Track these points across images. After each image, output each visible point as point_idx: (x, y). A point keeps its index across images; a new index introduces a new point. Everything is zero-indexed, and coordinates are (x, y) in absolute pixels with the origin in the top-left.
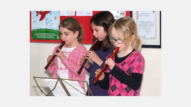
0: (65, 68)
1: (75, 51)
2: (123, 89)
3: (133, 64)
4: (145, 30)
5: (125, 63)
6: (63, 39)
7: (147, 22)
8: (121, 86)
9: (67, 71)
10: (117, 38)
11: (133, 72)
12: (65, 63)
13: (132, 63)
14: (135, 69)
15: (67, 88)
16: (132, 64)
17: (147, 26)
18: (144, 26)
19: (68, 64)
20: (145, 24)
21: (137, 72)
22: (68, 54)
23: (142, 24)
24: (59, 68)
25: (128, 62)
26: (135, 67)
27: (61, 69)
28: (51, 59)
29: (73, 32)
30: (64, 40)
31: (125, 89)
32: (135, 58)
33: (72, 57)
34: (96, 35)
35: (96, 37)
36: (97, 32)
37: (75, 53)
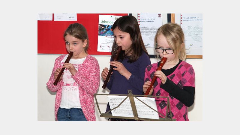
0: (74, 84)
1: (85, 63)
2: (174, 106)
3: (185, 77)
4: (149, 38)
5: (174, 75)
6: (71, 49)
7: (151, 29)
8: (172, 103)
9: (77, 87)
10: (167, 48)
11: (185, 85)
12: (77, 79)
13: (183, 75)
14: (188, 82)
15: (136, 106)
16: (183, 77)
17: (151, 33)
18: (147, 33)
19: (80, 80)
20: (148, 31)
21: (190, 86)
22: (77, 66)
23: (145, 30)
24: (65, 84)
25: (177, 74)
26: (188, 79)
27: (68, 85)
28: (60, 73)
29: (82, 41)
30: (72, 51)
31: (176, 106)
32: (187, 69)
33: (83, 70)
34: (120, 42)
35: (120, 45)
36: (121, 39)
37: (86, 66)
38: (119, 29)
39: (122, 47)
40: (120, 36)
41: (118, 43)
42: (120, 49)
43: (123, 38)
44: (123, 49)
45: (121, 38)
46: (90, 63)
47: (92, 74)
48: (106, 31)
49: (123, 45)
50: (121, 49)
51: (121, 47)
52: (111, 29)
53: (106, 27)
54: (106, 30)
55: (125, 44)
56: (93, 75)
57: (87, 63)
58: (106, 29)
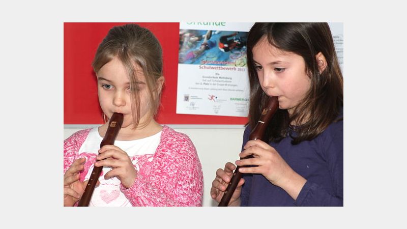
1: (164, 151)
6: (120, 106)
12: (137, 198)
33: (159, 174)
34: (276, 85)
35: (272, 92)
36: (276, 73)
37: (167, 161)
38: (270, 42)
39: (280, 99)
40: (275, 63)
41: (267, 88)
42: (272, 104)
43: (284, 69)
44: (284, 104)
45: (279, 70)
46: (178, 152)
47: (184, 187)
48: (204, 51)
49: (284, 92)
50: (278, 105)
51: (276, 98)
52: (218, 41)
53: (205, 36)
54: (203, 47)
55: (288, 90)
56: (186, 189)
57: (168, 153)
58: (205, 44)
